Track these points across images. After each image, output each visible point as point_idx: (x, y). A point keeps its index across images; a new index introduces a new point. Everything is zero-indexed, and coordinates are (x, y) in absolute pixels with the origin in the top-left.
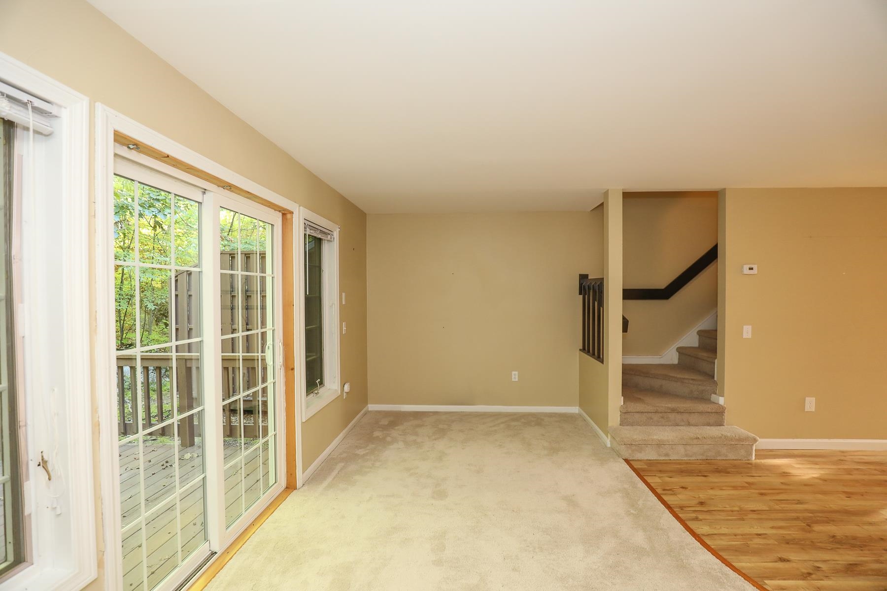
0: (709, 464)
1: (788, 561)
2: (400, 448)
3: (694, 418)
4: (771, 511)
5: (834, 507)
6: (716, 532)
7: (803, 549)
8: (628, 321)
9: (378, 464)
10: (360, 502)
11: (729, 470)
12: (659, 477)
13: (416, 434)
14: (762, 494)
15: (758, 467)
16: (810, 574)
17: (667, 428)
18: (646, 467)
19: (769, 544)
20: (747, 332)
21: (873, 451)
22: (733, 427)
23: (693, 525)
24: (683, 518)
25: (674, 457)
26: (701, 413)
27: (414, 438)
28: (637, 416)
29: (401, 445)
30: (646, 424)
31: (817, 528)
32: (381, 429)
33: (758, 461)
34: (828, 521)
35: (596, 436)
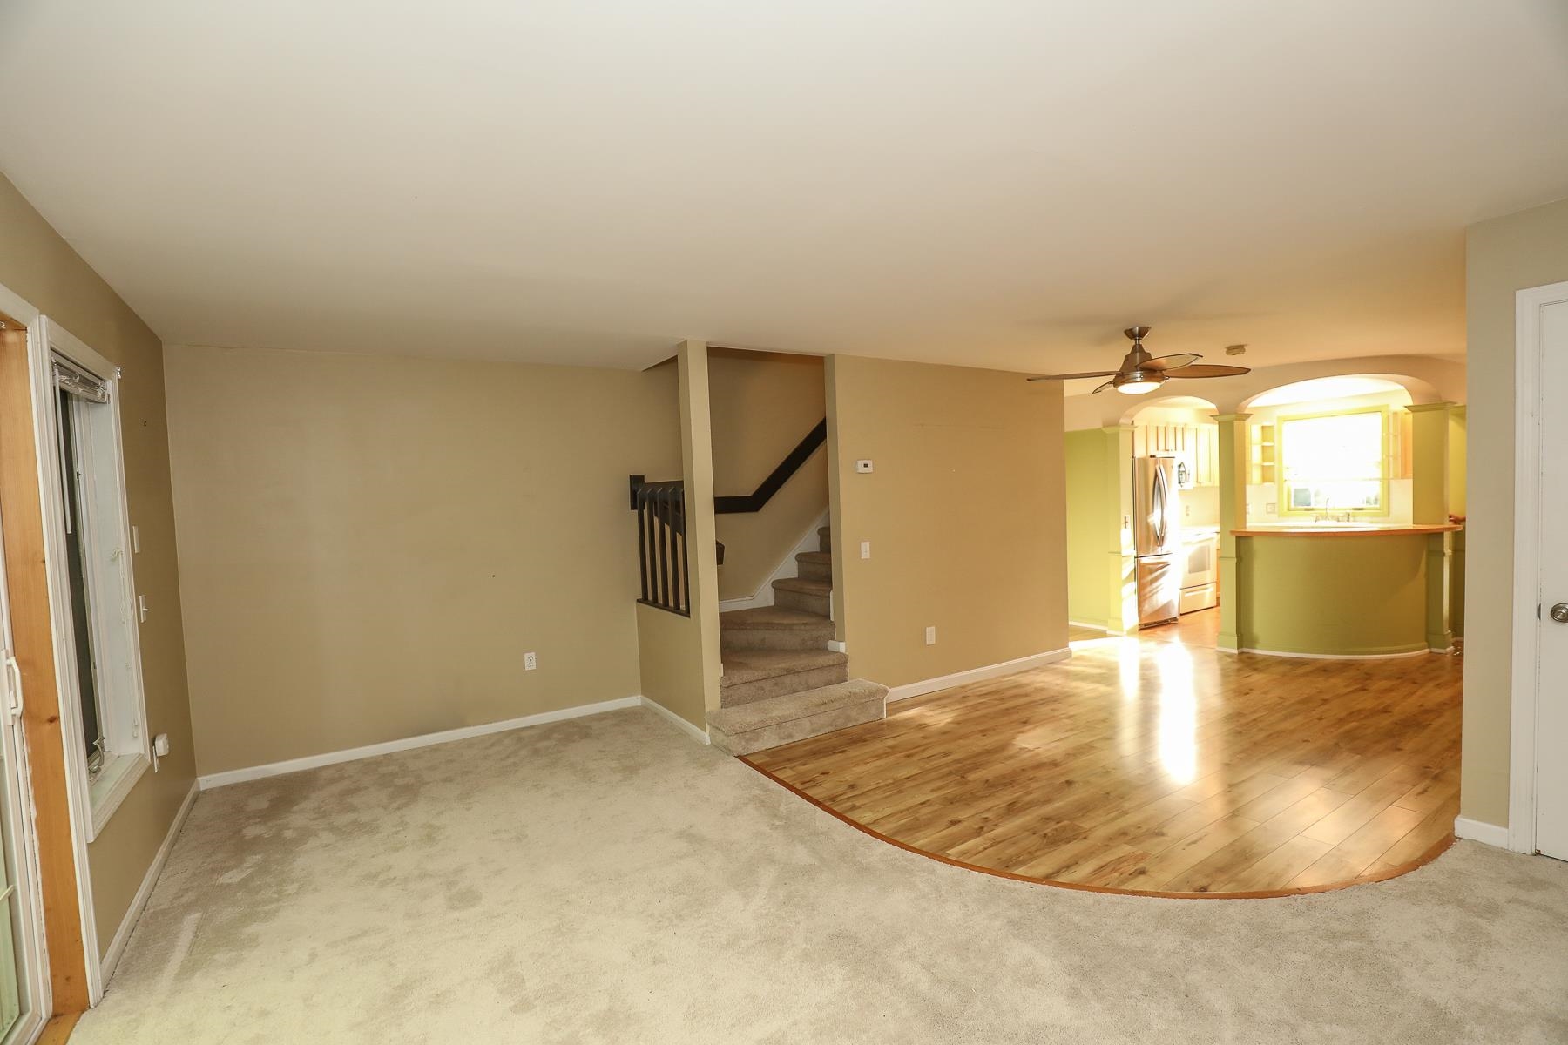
0: (840, 735)
1: (960, 822)
2: (329, 845)
3: (813, 678)
4: (924, 772)
5: (977, 749)
6: (880, 816)
7: (968, 804)
8: (724, 547)
9: (291, 888)
10: (292, 971)
11: (864, 737)
12: (791, 768)
13: (352, 809)
14: (908, 756)
15: (891, 725)
16: (982, 828)
17: (784, 699)
18: (768, 759)
19: (936, 811)
20: (865, 550)
21: (986, 680)
22: (859, 680)
23: (854, 816)
24: (840, 811)
25: (798, 737)
26: (821, 668)
27: (352, 816)
28: (743, 688)
29: (327, 837)
30: (755, 699)
31: (971, 777)
32: (258, 820)
33: (890, 718)
34: (977, 767)
35: (683, 734)
